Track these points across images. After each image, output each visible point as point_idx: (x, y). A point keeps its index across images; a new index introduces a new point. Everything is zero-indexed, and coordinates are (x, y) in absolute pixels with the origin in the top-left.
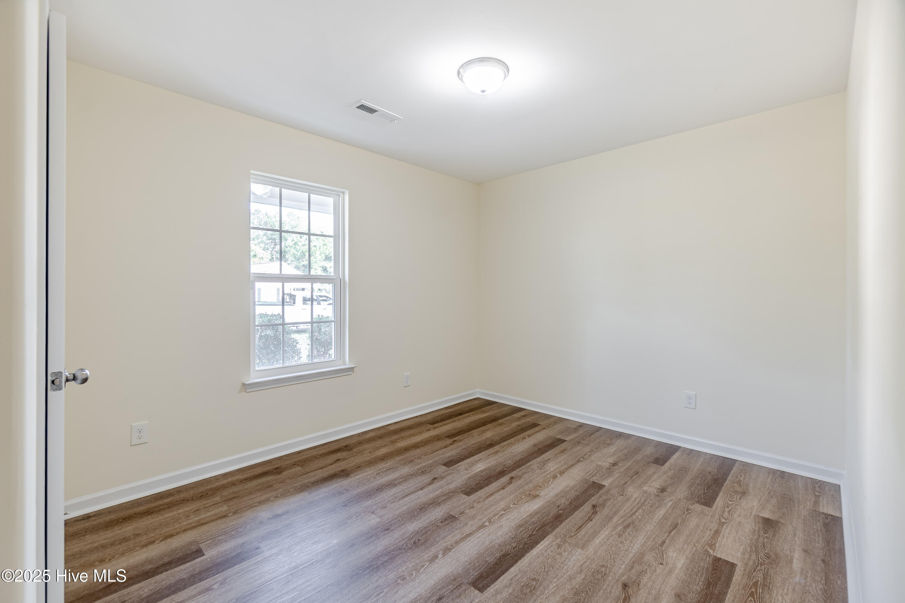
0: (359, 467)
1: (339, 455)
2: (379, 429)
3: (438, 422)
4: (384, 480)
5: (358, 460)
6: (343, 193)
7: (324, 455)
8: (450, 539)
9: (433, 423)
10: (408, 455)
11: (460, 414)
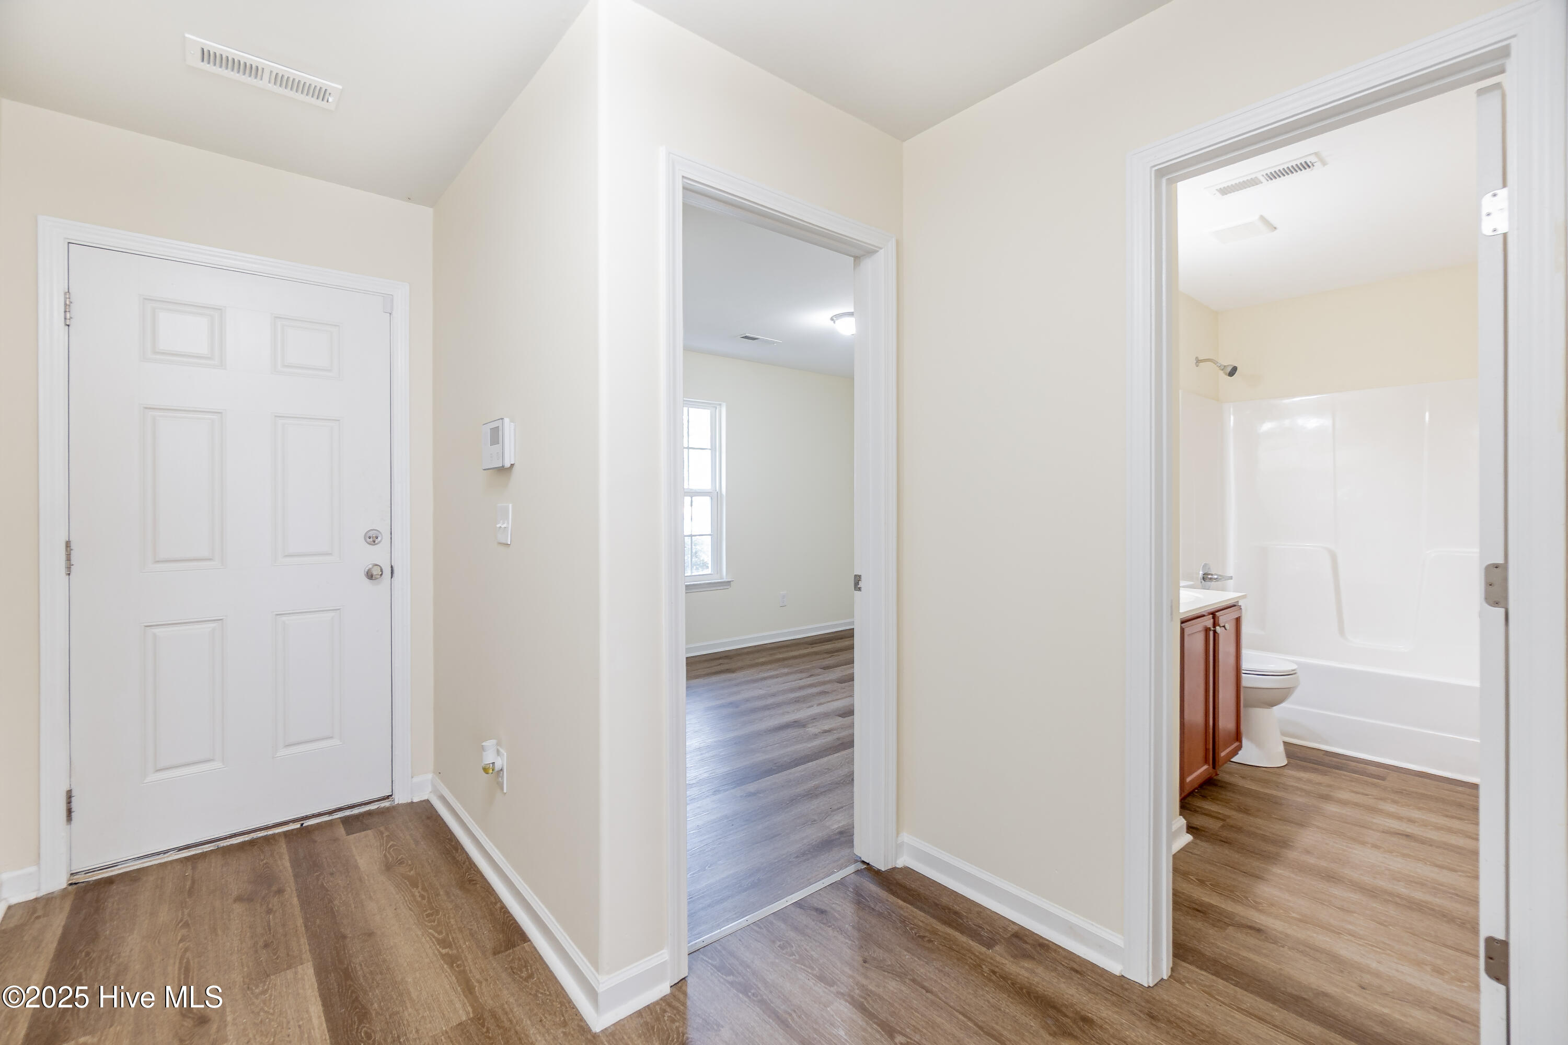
0: (741, 668)
1: (721, 661)
2: (755, 646)
3: (816, 643)
4: (765, 675)
5: (740, 664)
6: (720, 405)
7: (706, 661)
8: (822, 701)
9: (812, 644)
10: (786, 662)
11: (841, 639)
